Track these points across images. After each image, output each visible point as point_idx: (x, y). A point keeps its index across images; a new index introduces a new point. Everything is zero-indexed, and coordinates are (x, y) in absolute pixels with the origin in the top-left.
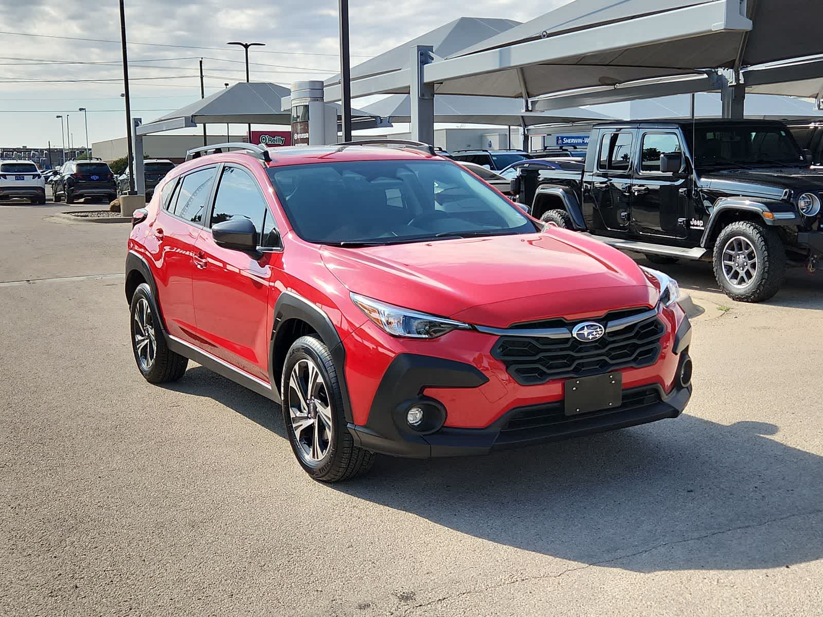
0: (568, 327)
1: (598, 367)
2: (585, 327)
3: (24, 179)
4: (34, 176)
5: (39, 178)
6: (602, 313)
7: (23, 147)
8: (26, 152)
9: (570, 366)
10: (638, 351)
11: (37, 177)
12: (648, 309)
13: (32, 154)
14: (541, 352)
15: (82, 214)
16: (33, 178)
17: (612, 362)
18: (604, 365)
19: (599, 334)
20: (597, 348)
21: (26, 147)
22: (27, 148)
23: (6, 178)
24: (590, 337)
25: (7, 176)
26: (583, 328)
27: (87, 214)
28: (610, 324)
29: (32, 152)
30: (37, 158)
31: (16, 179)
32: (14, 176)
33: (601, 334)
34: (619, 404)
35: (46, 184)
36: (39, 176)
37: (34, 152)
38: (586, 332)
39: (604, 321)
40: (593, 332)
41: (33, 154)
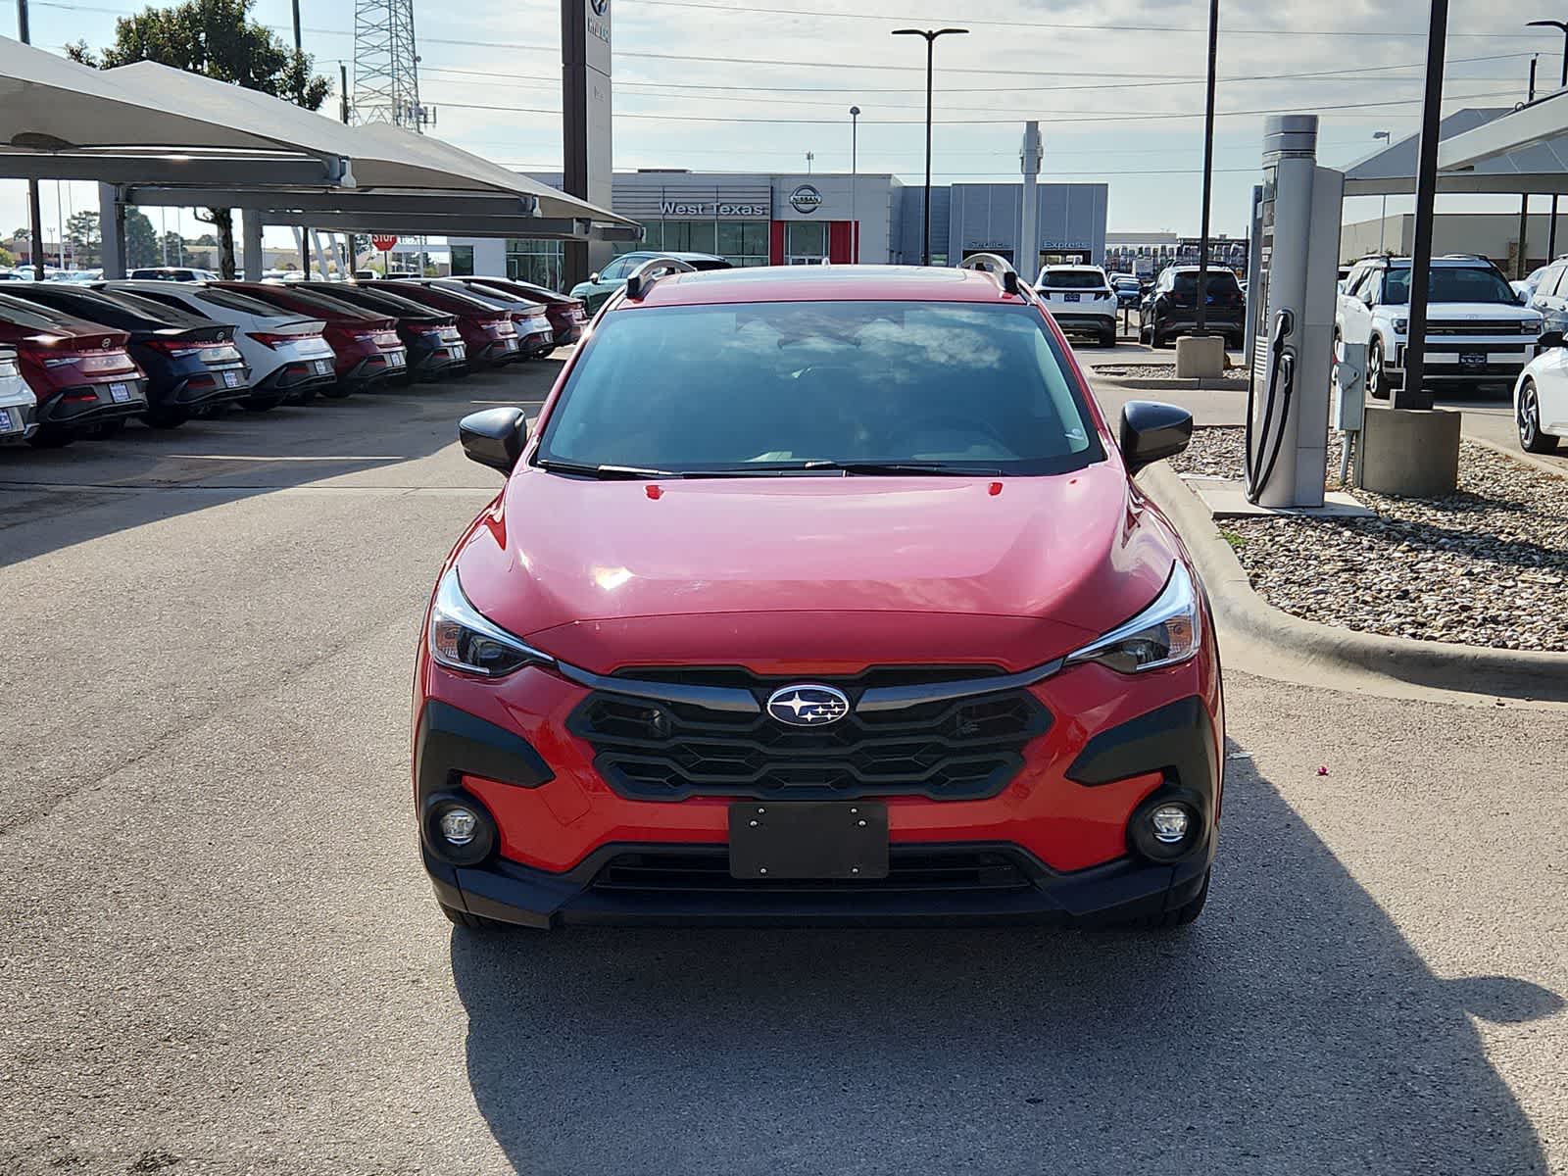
0: (757, 690)
1: (828, 784)
2: (797, 695)
3: (1078, 301)
4: (1098, 295)
5: (1105, 299)
6: (856, 668)
7: (1221, 236)
8: (1223, 244)
9: (750, 772)
10: (942, 765)
11: (1103, 298)
12: (1002, 671)
13: (1232, 250)
14: (681, 734)
15: (1116, 370)
16: (1096, 299)
17: (863, 778)
18: (846, 783)
19: (833, 713)
20: (832, 743)
21: (1225, 236)
22: (1228, 238)
23: (1048, 298)
24: (809, 716)
25: (1051, 294)
26: (790, 696)
27: (1122, 369)
28: (869, 694)
29: (1233, 246)
30: (1241, 256)
31: (1065, 300)
32: (1063, 295)
33: (840, 713)
34: (882, 873)
35: (1118, 308)
36: (1107, 295)
37: (1237, 246)
38: (797, 704)
39: (853, 686)
40: (817, 707)
41: (1234, 249)
